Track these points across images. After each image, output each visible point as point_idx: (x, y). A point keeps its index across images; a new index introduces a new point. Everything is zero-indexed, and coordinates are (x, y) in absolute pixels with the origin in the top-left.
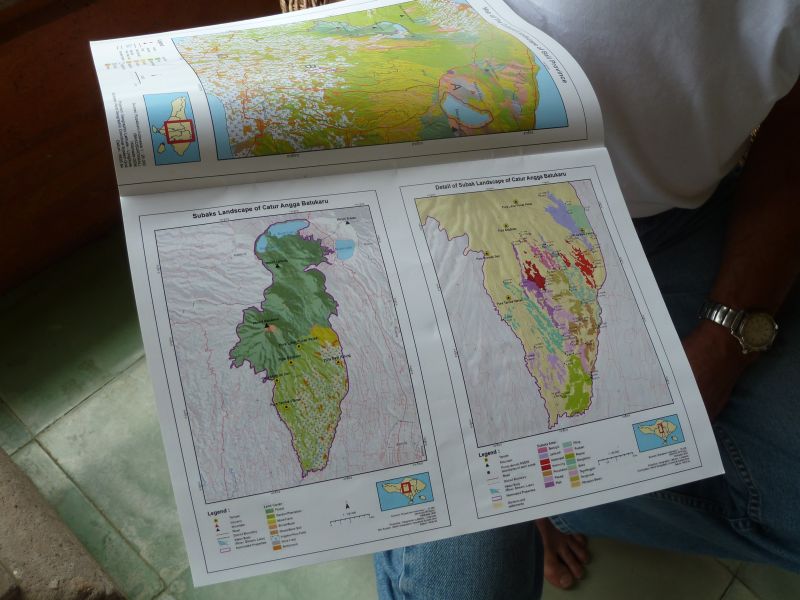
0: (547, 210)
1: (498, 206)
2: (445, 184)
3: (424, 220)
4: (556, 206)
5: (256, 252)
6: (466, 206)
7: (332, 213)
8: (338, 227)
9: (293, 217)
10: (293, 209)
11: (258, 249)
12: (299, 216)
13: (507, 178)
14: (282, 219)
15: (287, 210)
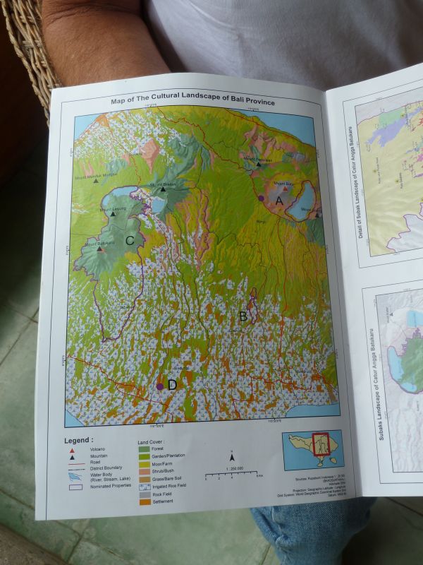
0: (384, 146)
1: (378, 187)
2: (358, 230)
3: (391, 251)
4: (379, 137)
5: (416, 393)
6: (377, 213)
7: (383, 326)
8: (395, 323)
9: (385, 359)
10: (378, 358)
11: (414, 390)
12: (385, 354)
13: (352, 177)
14: (386, 368)
15: (379, 363)
